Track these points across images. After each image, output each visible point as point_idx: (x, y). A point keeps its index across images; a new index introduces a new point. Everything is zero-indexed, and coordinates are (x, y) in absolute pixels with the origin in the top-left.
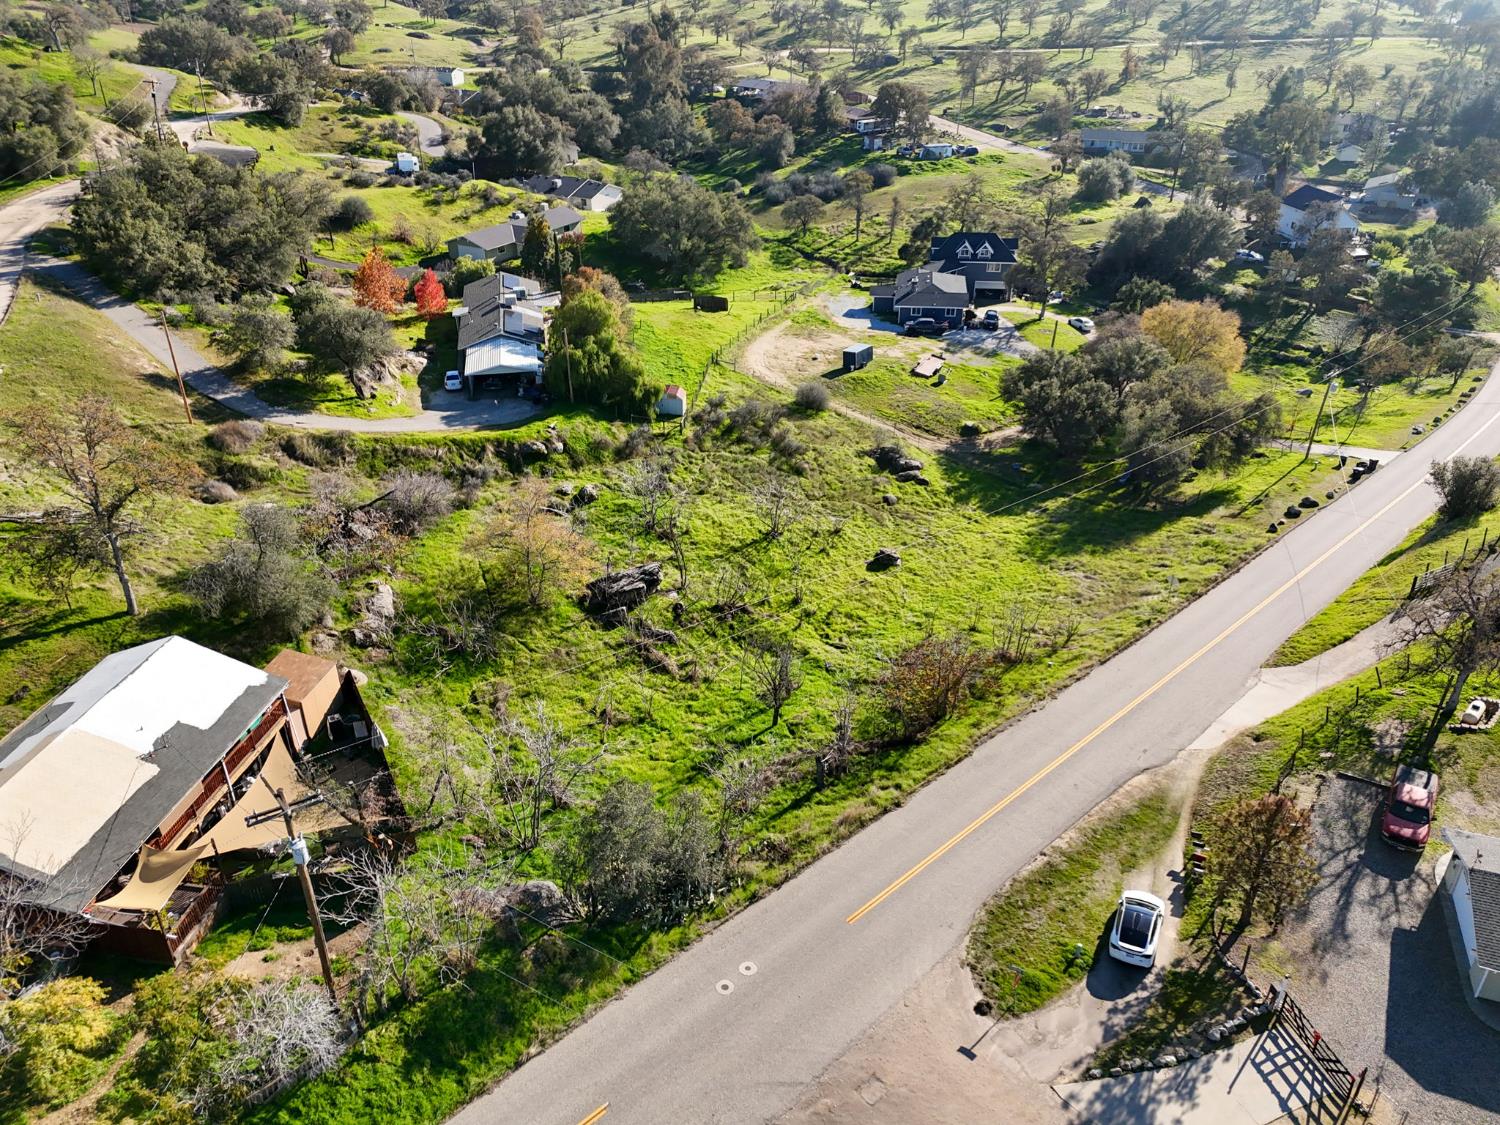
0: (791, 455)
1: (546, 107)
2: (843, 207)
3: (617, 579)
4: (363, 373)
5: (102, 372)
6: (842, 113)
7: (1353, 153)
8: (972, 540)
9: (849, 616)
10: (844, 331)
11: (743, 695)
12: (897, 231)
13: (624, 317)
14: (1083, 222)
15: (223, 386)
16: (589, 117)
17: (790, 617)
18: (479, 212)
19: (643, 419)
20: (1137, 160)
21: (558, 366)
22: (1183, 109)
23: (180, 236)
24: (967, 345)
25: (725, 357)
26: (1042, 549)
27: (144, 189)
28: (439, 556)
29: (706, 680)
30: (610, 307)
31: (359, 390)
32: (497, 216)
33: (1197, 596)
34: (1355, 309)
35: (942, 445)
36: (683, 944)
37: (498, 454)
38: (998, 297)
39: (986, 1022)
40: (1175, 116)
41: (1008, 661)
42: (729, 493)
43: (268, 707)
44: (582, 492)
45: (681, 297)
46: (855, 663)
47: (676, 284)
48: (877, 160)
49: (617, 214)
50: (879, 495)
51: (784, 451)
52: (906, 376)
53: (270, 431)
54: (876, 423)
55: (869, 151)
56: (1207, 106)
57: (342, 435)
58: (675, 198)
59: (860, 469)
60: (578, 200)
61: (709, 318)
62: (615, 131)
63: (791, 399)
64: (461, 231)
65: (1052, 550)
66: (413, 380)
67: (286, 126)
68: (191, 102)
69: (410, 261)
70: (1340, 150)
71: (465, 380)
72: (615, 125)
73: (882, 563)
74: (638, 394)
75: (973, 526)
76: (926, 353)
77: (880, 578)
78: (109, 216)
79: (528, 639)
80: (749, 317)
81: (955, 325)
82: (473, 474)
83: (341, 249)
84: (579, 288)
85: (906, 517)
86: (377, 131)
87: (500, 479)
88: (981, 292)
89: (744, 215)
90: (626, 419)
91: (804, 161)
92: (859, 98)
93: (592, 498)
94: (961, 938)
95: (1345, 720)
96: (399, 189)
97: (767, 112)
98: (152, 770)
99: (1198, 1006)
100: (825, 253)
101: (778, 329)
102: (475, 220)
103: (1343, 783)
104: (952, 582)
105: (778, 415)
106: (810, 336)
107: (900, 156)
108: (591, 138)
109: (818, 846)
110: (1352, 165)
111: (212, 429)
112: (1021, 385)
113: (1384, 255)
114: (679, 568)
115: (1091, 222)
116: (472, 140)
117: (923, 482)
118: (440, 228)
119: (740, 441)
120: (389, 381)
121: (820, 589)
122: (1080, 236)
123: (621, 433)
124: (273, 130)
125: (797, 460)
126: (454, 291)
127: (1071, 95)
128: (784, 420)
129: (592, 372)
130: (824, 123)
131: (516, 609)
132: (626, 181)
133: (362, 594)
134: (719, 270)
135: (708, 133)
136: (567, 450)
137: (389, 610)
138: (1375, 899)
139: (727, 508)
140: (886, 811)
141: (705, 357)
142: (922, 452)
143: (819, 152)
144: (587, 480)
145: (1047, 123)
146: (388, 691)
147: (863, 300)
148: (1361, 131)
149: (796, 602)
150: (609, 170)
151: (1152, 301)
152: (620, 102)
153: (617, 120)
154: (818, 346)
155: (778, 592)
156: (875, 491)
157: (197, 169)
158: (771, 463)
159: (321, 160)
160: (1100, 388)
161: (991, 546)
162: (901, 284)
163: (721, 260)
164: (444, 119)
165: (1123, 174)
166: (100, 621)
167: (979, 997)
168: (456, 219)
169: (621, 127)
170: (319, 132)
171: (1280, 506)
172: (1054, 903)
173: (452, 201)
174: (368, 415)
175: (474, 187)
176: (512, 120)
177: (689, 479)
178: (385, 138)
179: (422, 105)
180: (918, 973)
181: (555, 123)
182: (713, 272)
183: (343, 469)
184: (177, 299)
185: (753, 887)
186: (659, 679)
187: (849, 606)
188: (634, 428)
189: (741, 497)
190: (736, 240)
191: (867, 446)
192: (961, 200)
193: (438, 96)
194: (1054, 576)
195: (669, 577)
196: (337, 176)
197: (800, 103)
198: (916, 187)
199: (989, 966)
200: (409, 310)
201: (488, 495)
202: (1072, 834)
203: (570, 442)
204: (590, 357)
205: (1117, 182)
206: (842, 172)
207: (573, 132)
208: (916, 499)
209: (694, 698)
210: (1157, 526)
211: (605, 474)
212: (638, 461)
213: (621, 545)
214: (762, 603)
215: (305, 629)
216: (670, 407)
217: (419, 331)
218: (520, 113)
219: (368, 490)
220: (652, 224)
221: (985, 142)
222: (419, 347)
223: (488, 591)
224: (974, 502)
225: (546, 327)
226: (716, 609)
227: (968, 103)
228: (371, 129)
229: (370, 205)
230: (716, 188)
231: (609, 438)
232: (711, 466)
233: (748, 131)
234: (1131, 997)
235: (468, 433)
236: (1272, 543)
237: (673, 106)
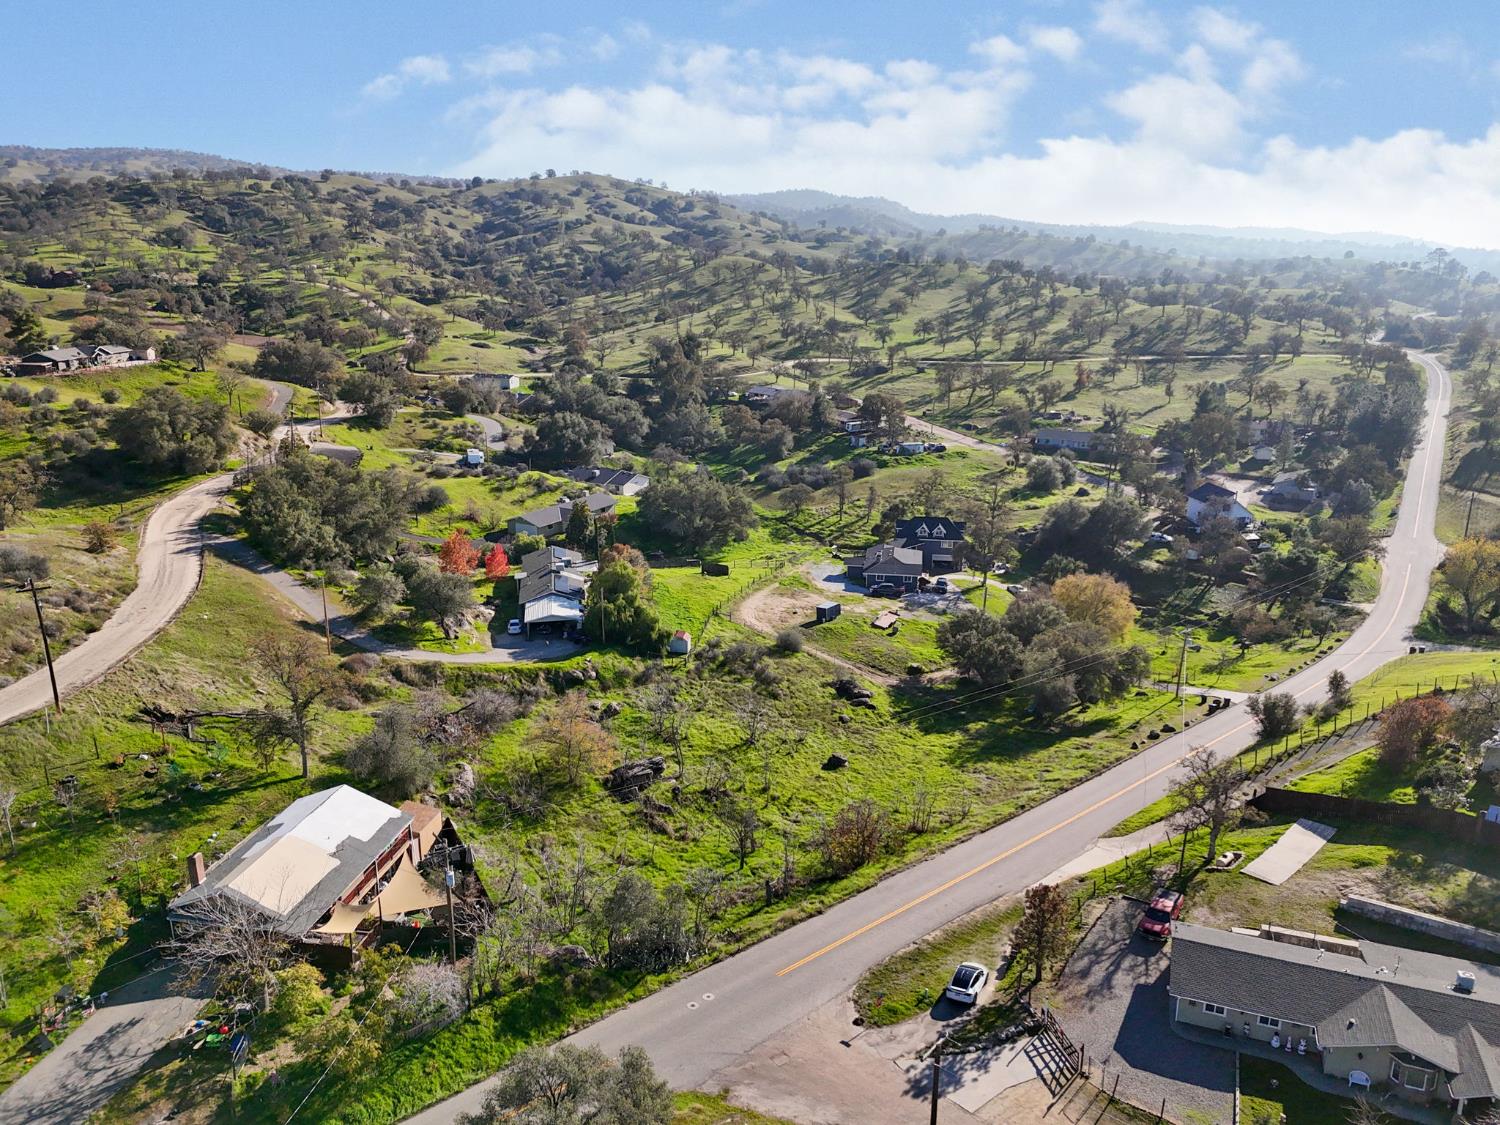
0: (769, 684)
1: (589, 411)
2: (829, 494)
3: (631, 767)
4: (449, 621)
5: (270, 618)
6: (835, 416)
7: (1269, 453)
8: (907, 752)
9: (805, 801)
10: (821, 592)
11: (720, 850)
12: (874, 512)
13: (646, 580)
14: (1029, 508)
15: (350, 630)
16: (624, 420)
17: (761, 801)
18: (533, 496)
19: (657, 655)
20: (1082, 455)
21: (594, 616)
22: (1124, 415)
23: (319, 520)
24: (922, 605)
25: (723, 611)
26: (958, 759)
27: (295, 487)
28: (505, 750)
29: (694, 840)
30: (635, 573)
31: (447, 633)
32: (548, 499)
33: (1064, 790)
34: (1246, 583)
35: (894, 681)
36: (668, 983)
37: (547, 679)
38: (952, 568)
39: (860, 1029)
40: (1119, 419)
41: (917, 831)
42: (719, 711)
43: (399, 835)
44: (609, 706)
45: (692, 565)
46: (806, 833)
47: (691, 553)
48: (861, 455)
49: (644, 498)
50: (836, 716)
51: (764, 681)
52: (867, 628)
53: (384, 661)
54: (838, 662)
55: (855, 447)
56: (1150, 411)
57: (437, 664)
58: (690, 488)
59: (823, 696)
60: (613, 487)
61: (714, 580)
62: (645, 430)
63: (773, 643)
64: (518, 512)
65: (968, 760)
66: (484, 626)
67: (378, 427)
68: (306, 409)
69: (477, 535)
70: (1255, 451)
71: (523, 625)
72: (645, 424)
73: (834, 764)
74: (654, 636)
75: (908, 741)
76: (885, 611)
77: (830, 775)
78: (270, 508)
79: (566, 807)
80: (745, 580)
81: (911, 589)
82: (529, 693)
83: (423, 525)
84: (613, 559)
85: (857, 732)
86: (450, 431)
87: (548, 698)
88: (938, 563)
89: (747, 500)
90: (644, 656)
91: (802, 455)
92: (851, 403)
93: (616, 712)
94: (850, 986)
95: (1141, 865)
96: (470, 479)
97: (771, 416)
98: (336, 862)
99: (999, 1023)
100: (814, 530)
101: (766, 591)
102: (529, 503)
103: (1125, 902)
104: (887, 780)
105: (761, 654)
106: (793, 596)
107: (881, 452)
108: (626, 435)
109: (761, 934)
110: (1267, 462)
111: (343, 659)
112: (949, 635)
113: (1273, 539)
114: (678, 763)
115: (1035, 508)
116: (527, 438)
117: (872, 707)
118: (504, 510)
119: (730, 673)
120: (467, 627)
121: (784, 781)
122: (1025, 519)
123: (640, 666)
124: (368, 431)
125: (773, 687)
126: (515, 559)
127: (1031, 402)
128: (766, 658)
129: (620, 620)
130: (818, 423)
131: (560, 787)
132: (652, 471)
133: (454, 771)
134: (726, 543)
135: (722, 430)
136: (598, 677)
137: (471, 783)
138: (1132, 968)
139: (717, 722)
140: (811, 916)
141: (708, 611)
142: (876, 686)
143: (814, 448)
144: (614, 699)
145: (1009, 424)
146: (472, 835)
147: (840, 568)
148: (1273, 436)
149: (765, 790)
150: (639, 461)
151: (1065, 572)
152: (650, 404)
153: (647, 421)
154: (798, 603)
155: (751, 781)
156: (833, 712)
157: (329, 471)
158: (754, 689)
159: (405, 455)
160: (1009, 639)
161: (920, 755)
162: (871, 556)
163: (726, 535)
164: (504, 419)
165: (1065, 469)
166: (285, 781)
167: (857, 1016)
168: (514, 503)
169: (650, 427)
170: (404, 432)
171: (1146, 730)
172: (917, 971)
173: (511, 489)
174: (453, 652)
175: (530, 477)
176: (562, 423)
177: (690, 700)
178: (457, 436)
179: (485, 407)
180: (819, 1002)
181: (597, 425)
182: (721, 544)
183: (435, 689)
184: (313, 566)
185: (715, 954)
186: (659, 838)
187: (804, 794)
188: (650, 663)
189: (728, 714)
190: (739, 520)
191: (830, 679)
192: (927, 490)
193: (501, 401)
194: (964, 777)
195: (671, 768)
196: (422, 469)
197: (799, 408)
198: (891, 478)
199: (865, 1001)
200: (480, 574)
201: (539, 708)
202: (938, 933)
203: (601, 672)
204: (619, 610)
205: (1059, 476)
206: (832, 464)
207: (610, 432)
208: (865, 719)
209: (684, 850)
210: (1051, 744)
211: (627, 695)
212: (652, 686)
213: (637, 747)
214: (739, 790)
215: (418, 792)
216: (678, 647)
217: (488, 590)
218: (568, 418)
219: (454, 704)
220: (672, 507)
221: (952, 440)
222: (488, 602)
223: (539, 775)
224: (913, 725)
225: (586, 587)
226: (706, 792)
227: (944, 406)
228: (445, 429)
229: (448, 492)
230: (724, 480)
231: (630, 669)
232: (706, 690)
233: (755, 430)
234: (958, 1019)
235: (527, 665)
236: (1131, 756)
237: (693, 411)
